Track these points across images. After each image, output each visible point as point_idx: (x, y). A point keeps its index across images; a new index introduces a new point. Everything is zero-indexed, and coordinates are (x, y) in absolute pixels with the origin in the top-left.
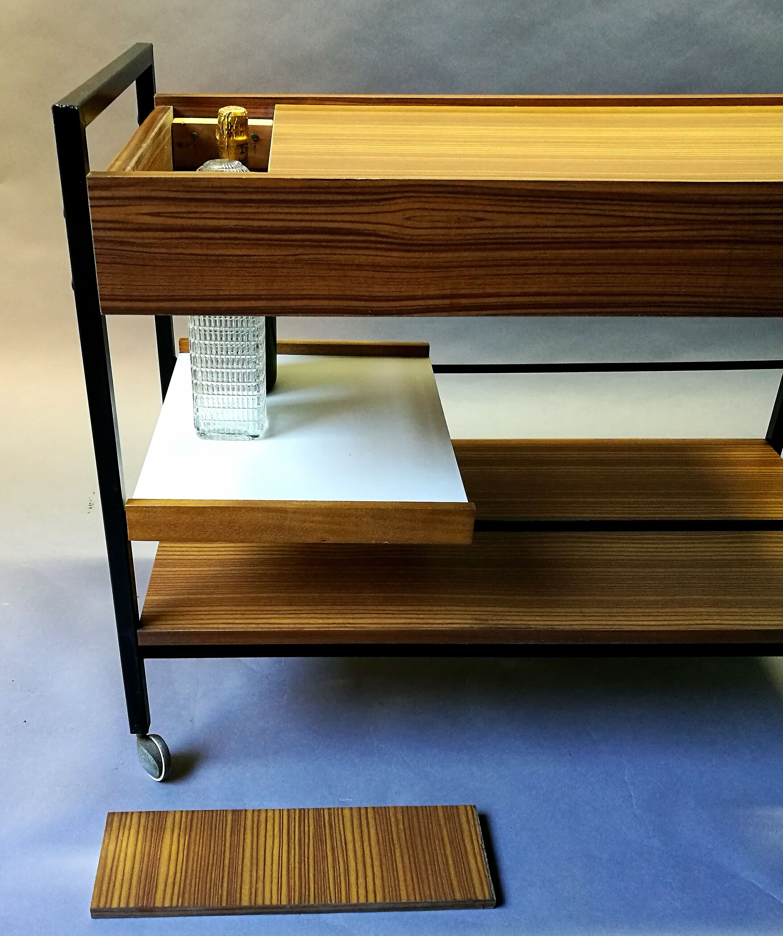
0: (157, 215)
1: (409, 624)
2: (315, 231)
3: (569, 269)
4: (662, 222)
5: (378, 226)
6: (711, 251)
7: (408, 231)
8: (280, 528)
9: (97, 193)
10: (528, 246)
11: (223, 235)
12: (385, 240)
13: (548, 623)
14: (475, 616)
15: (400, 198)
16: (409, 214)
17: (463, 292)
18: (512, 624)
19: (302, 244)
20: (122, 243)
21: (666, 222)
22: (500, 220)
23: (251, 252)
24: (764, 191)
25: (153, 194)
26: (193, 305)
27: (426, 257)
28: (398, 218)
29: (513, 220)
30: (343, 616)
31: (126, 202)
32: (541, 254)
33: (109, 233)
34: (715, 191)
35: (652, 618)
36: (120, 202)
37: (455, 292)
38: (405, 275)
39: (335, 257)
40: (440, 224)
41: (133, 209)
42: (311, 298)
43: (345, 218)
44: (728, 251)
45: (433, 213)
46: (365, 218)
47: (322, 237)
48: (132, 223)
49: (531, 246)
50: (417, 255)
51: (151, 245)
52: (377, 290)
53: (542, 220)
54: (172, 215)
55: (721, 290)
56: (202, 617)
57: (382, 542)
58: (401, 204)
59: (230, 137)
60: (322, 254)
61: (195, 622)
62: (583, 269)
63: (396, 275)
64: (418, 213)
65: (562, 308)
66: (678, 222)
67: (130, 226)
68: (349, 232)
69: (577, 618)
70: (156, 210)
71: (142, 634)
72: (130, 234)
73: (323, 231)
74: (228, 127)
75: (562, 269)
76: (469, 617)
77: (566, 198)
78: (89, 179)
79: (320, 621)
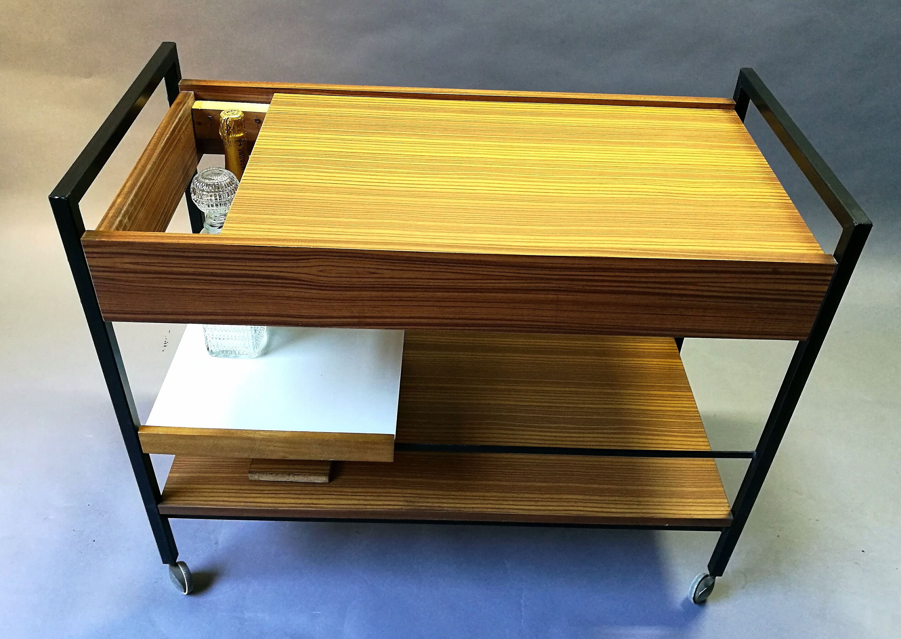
0: (137, 263)
1: (357, 505)
2: (253, 276)
3: (443, 304)
4: (505, 278)
5: (300, 275)
6: (543, 296)
7: (321, 278)
8: (252, 450)
9: (90, 250)
10: (411, 290)
11: (186, 277)
12: (306, 283)
13: (458, 505)
14: (406, 499)
15: (313, 259)
16: (321, 268)
17: (367, 315)
18: (431, 506)
19: (244, 283)
20: (113, 280)
21: (508, 278)
22: (387, 274)
23: (207, 287)
24: (577, 262)
25: (131, 251)
26: (170, 317)
27: (337, 294)
28: (314, 270)
29: (397, 274)
30: (310, 497)
31: (113, 256)
32: (420, 294)
33: (102, 274)
34: (541, 261)
35: (533, 503)
36: (108, 256)
37: (361, 315)
38: (324, 304)
39: (271, 292)
40: (345, 275)
41: (117, 260)
42: (255, 315)
43: (274, 269)
44: (555, 296)
45: (338, 268)
46: (289, 270)
47: (258, 280)
48: (118, 268)
49: (413, 290)
50: (330, 292)
51: (133, 282)
52: (304, 312)
53: (419, 275)
54: (147, 264)
55: (554, 318)
56: (206, 494)
57: (328, 460)
58: (313, 262)
59: (229, 135)
60: (260, 290)
61: (201, 499)
62: (452, 304)
63: (317, 304)
64: (328, 268)
65: (439, 326)
66: (517, 278)
67: (118, 270)
68: (278, 278)
69: (479, 501)
70: (134, 261)
71: (162, 508)
72: (117, 274)
73: (259, 276)
74: (227, 128)
75: (438, 304)
76: (402, 499)
77: (434, 262)
78: (83, 241)
79: (293, 501)
